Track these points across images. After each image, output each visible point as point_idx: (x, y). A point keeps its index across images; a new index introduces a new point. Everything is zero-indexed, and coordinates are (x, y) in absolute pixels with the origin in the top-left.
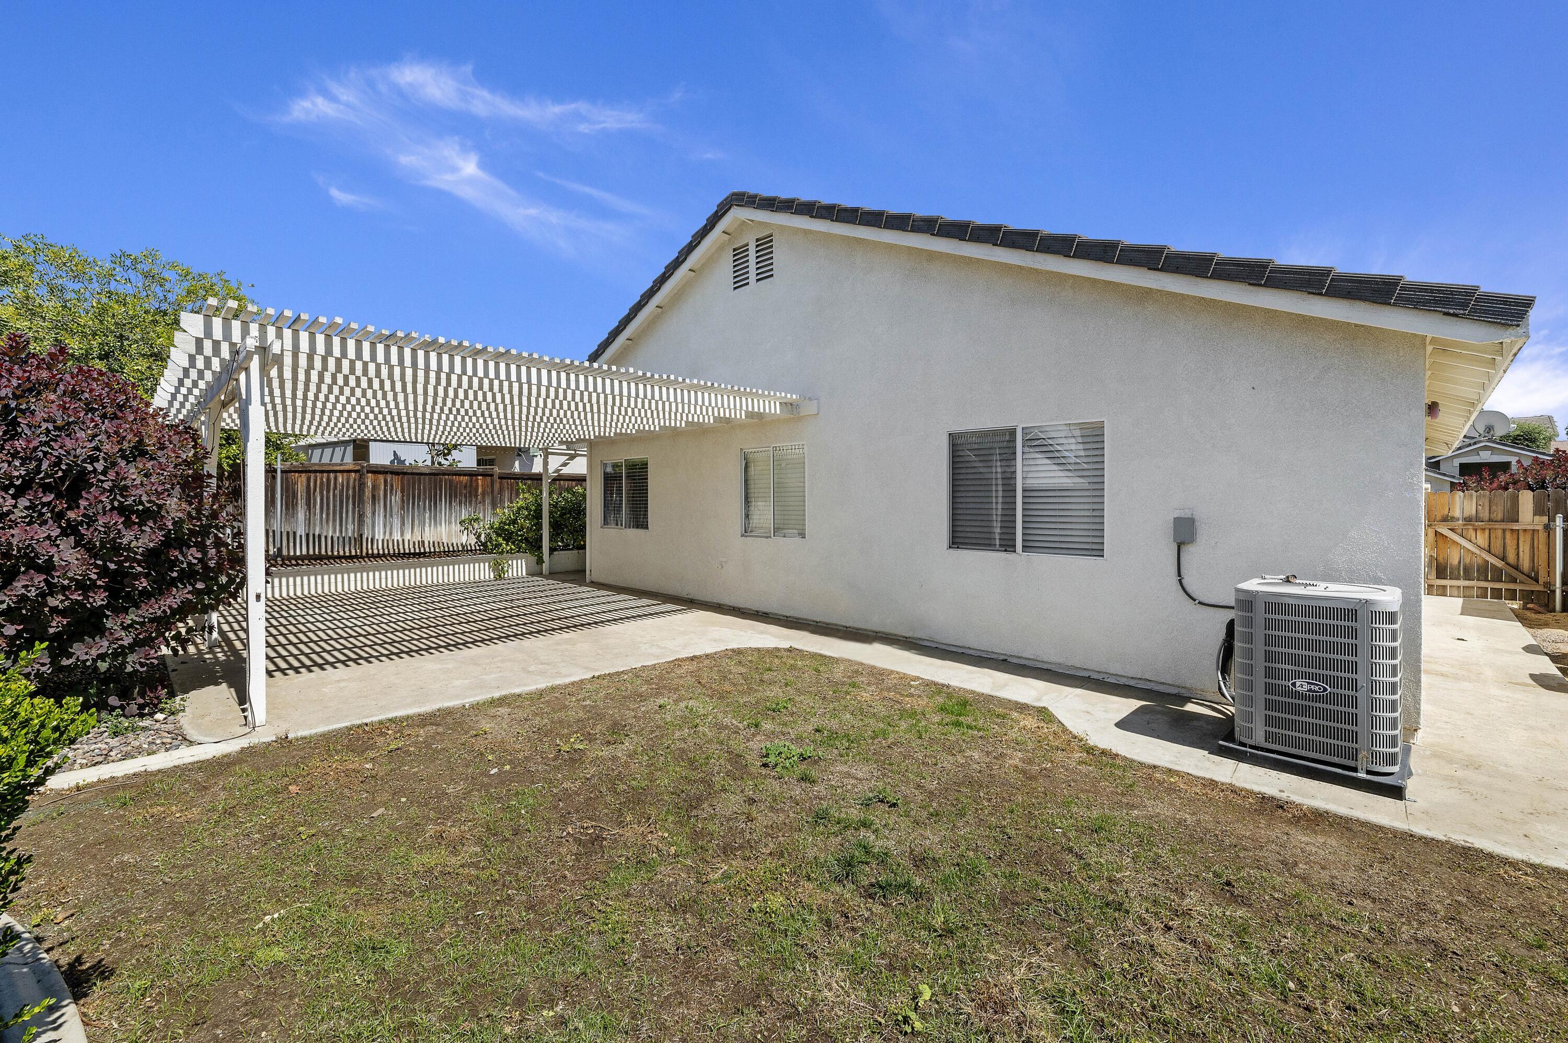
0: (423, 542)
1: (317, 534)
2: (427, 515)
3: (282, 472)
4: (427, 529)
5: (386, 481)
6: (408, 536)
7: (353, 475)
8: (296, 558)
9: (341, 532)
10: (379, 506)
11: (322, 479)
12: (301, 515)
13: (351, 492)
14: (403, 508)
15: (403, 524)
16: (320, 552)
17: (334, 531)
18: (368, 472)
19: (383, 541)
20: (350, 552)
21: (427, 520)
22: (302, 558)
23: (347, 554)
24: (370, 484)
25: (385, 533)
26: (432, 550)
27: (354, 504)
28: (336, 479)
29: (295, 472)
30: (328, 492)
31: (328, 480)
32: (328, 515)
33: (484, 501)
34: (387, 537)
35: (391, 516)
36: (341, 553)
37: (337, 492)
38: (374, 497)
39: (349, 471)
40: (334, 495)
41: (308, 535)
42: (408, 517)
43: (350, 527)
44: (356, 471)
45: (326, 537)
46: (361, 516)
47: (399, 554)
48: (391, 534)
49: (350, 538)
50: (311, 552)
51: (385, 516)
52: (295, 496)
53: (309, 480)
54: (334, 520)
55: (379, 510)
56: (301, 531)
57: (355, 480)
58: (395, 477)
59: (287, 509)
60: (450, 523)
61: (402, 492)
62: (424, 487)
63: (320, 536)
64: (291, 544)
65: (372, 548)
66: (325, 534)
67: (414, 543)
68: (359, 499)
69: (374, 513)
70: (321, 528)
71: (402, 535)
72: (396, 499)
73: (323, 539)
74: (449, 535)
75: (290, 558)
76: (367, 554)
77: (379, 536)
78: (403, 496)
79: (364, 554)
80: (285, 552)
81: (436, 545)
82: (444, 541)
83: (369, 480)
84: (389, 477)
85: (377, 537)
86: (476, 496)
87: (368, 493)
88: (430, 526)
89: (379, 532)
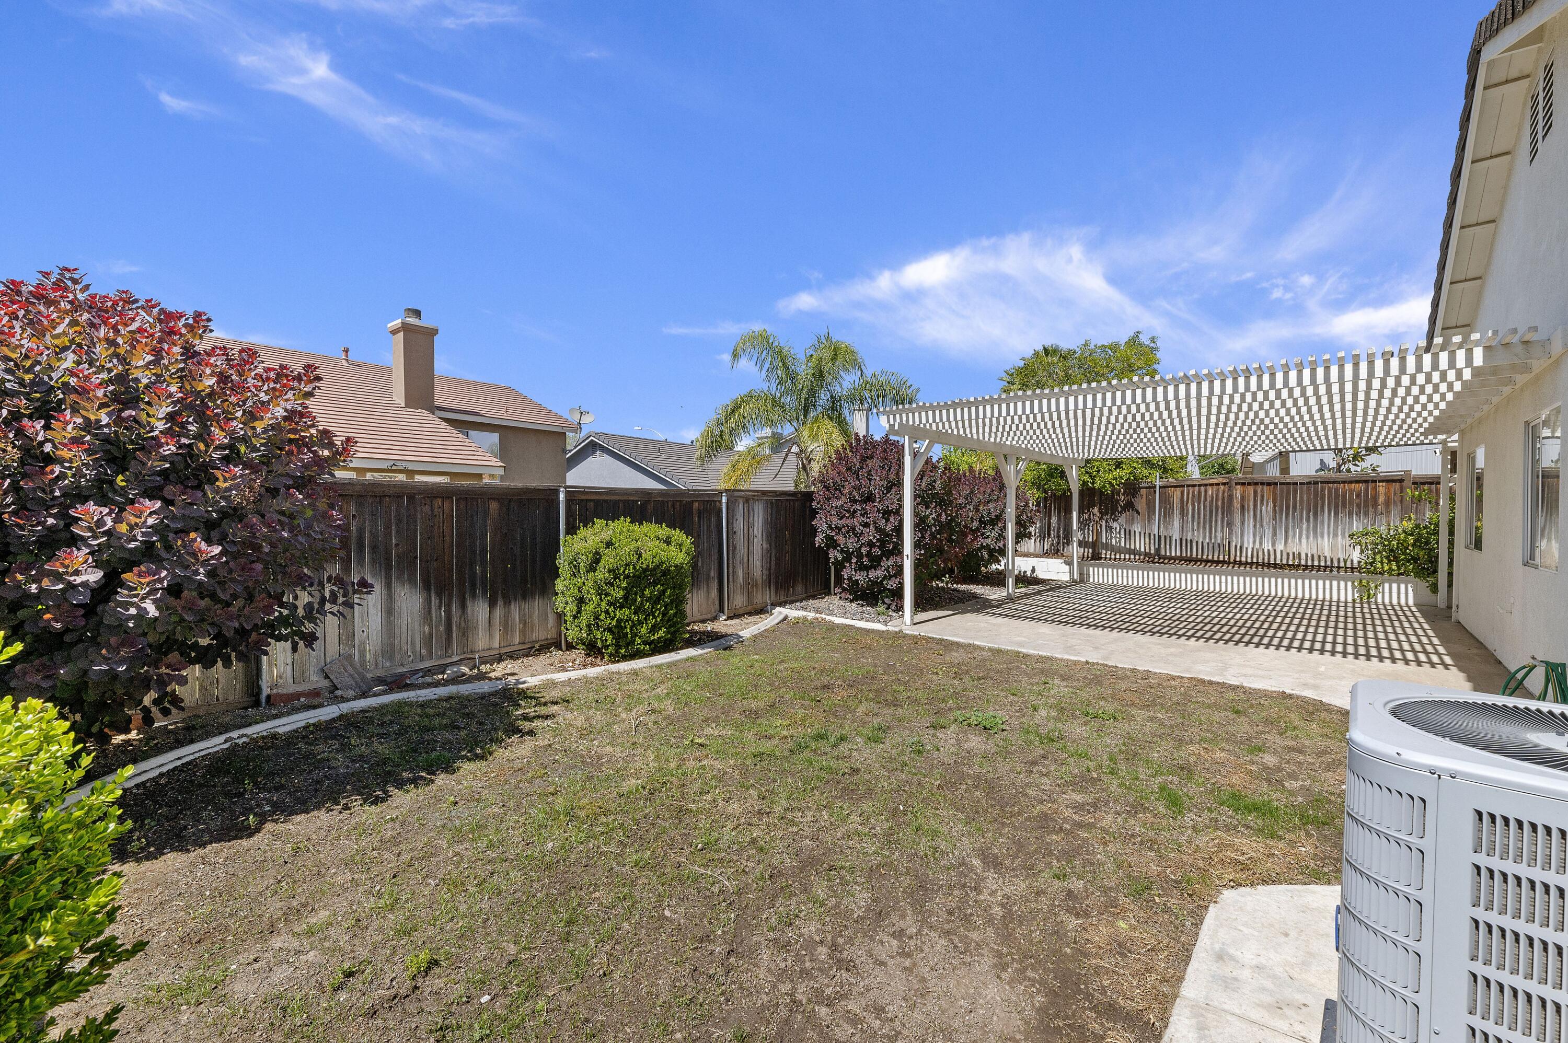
0: (1299, 554)
1: (1189, 539)
2: (1305, 526)
3: (1160, 487)
4: (1304, 540)
5: (1255, 493)
6: (1280, 547)
7: (1222, 487)
8: (1170, 558)
9: (1211, 539)
10: (1249, 516)
11: (1193, 492)
12: (1177, 523)
13: (1220, 503)
14: (1274, 518)
15: (1274, 534)
16: (1191, 555)
17: (1204, 538)
18: (1237, 484)
19: (1253, 549)
20: (1218, 557)
21: (1304, 532)
22: (1175, 559)
23: (1216, 559)
24: (1239, 495)
25: (1254, 542)
26: (1310, 563)
27: (1223, 514)
28: (1206, 491)
29: (1171, 487)
30: (1199, 503)
31: (1199, 492)
32: (1199, 523)
33: (1388, 512)
34: (1257, 545)
35: (1261, 526)
36: (1210, 557)
37: (1207, 503)
38: (1243, 507)
39: (1218, 484)
40: (1204, 506)
41: (1181, 540)
42: (1281, 527)
43: (1219, 535)
44: (1224, 484)
45: (1197, 542)
46: (1230, 525)
47: (1269, 564)
48: (1261, 544)
49: (1219, 545)
50: (1184, 555)
51: (1255, 526)
52: (1172, 507)
53: (1182, 493)
54: (1204, 528)
55: (1249, 520)
56: (1176, 536)
57: (1224, 492)
58: (1265, 487)
59: (1165, 516)
60: (1335, 535)
61: (1274, 502)
62: (1301, 497)
63: (1191, 541)
64: (1168, 547)
65: (1241, 556)
66: (1196, 539)
67: (1288, 554)
68: (1227, 509)
69: (1243, 523)
70: (1193, 534)
71: (1274, 544)
72: (1267, 509)
73: (1194, 544)
74: (1333, 548)
75: (1165, 557)
76: (1235, 560)
77: (1249, 544)
78: (1275, 506)
79: (1232, 560)
80: (1163, 553)
81: (1316, 558)
82: (1326, 554)
83: (1238, 492)
84: (1259, 488)
85: (1246, 545)
86: (1375, 505)
87: (1237, 504)
88: (1308, 538)
89: (1248, 541)
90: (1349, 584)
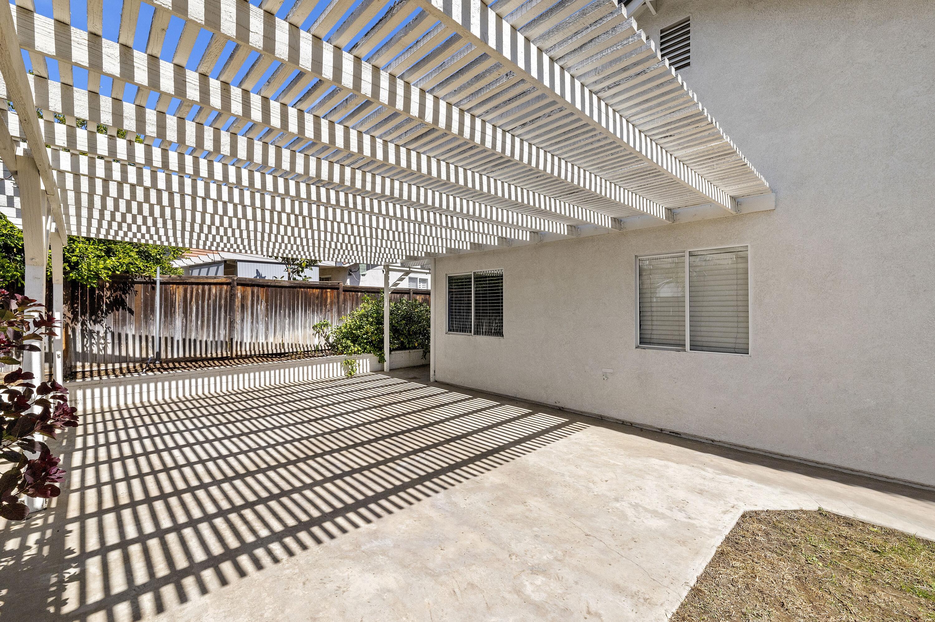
0: (283, 344)
1: (193, 338)
2: (287, 321)
3: (161, 283)
4: (287, 333)
5: (253, 293)
6: (271, 340)
7: (225, 287)
8: (173, 361)
9: (214, 336)
10: (247, 314)
11: (197, 290)
12: (178, 322)
13: (223, 302)
14: (267, 316)
15: (267, 329)
16: (195, 355)
17: (208, 336)
18: (238, 284)
19: (250, 344)
20: (222, 354)
21: (287, 326)
22: (179, 361)
23: (219, 356)
24: (239, 295)
25: (252, 337)
26: (291, 351)
27: (226, 312)
28: (210, 290)
29: (173, 283)
30: (203, 302)
31: (203, 291)
32: (203, 322)
33: (332, 310)
34: (254, 341)
35: (257, 322)
36: (214, 355)
37: (211, 302)
38: (243, 306)
39: (222, 284)
40: (208, 305)
41: (184, 340)
42: (271, 323)
43: (222, 332)
44: (227, 284)
45: (201, 341)
46: (232, 323)
47: (264, 354)
48: (257, 338)
49: (222, 342)
50: (187, 355)
51: (252, 322)
52: (173, 305)
53: (185, 291)
54: (208, 326)
55: (247, 318)
56: (178, 336)
57: (227, 291)
58: (261, 290)
59: (166, 316)
60: (305, 327)
61: (267, 302)
62: (285, 298)
63: (195, 341)
64: (169, 349)
65: (241, 351)
66: (200, 339)
67: (276, 345)
68: (230, 308)
69: (242, 320)
70: (197, 333)
71: (266, 338)
72: (261, 308)
73: (198, 343)
74: (304, 338)
75: (167, 361)
76: (237, 355)
77: (247, 340)
78: (267, 305)
79: (234, 356)
80: (163, 356)
81: (294, 347)
82: (301, 343)
83: (239, 291)
84: (256, 289)
85: (245, 341)
86: (326, 306)
87: (238, 303)
88: (289, 330)
89: (247, 336)
90: (339, 364)
